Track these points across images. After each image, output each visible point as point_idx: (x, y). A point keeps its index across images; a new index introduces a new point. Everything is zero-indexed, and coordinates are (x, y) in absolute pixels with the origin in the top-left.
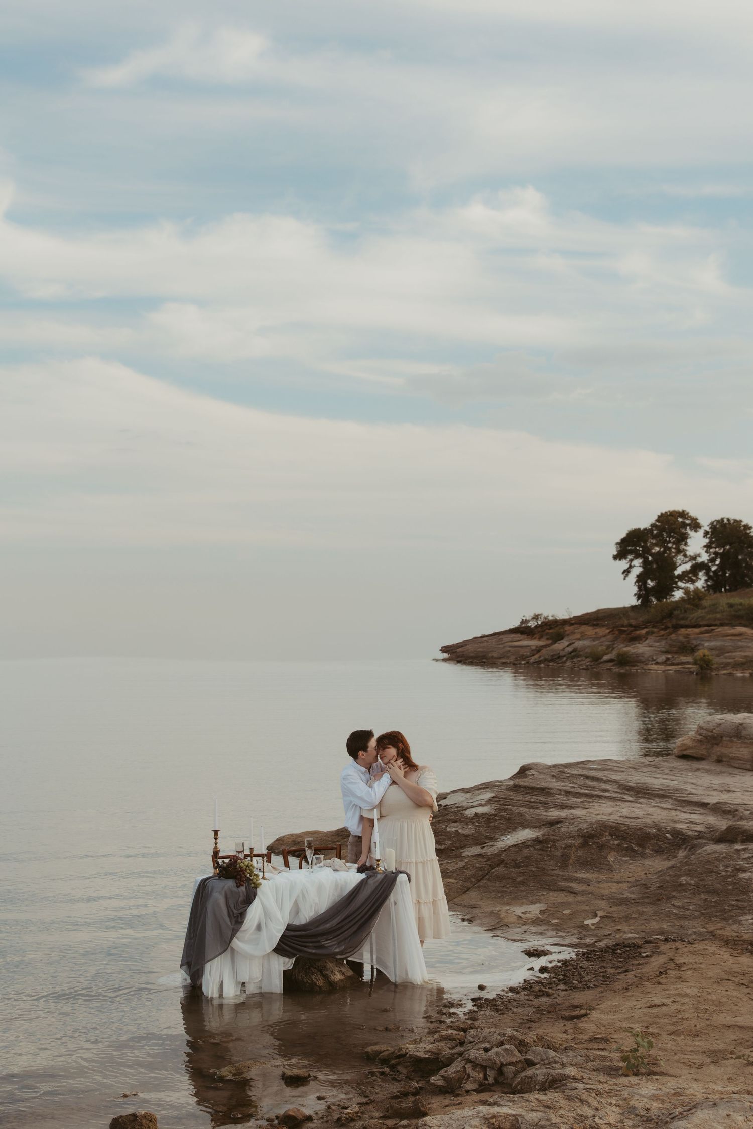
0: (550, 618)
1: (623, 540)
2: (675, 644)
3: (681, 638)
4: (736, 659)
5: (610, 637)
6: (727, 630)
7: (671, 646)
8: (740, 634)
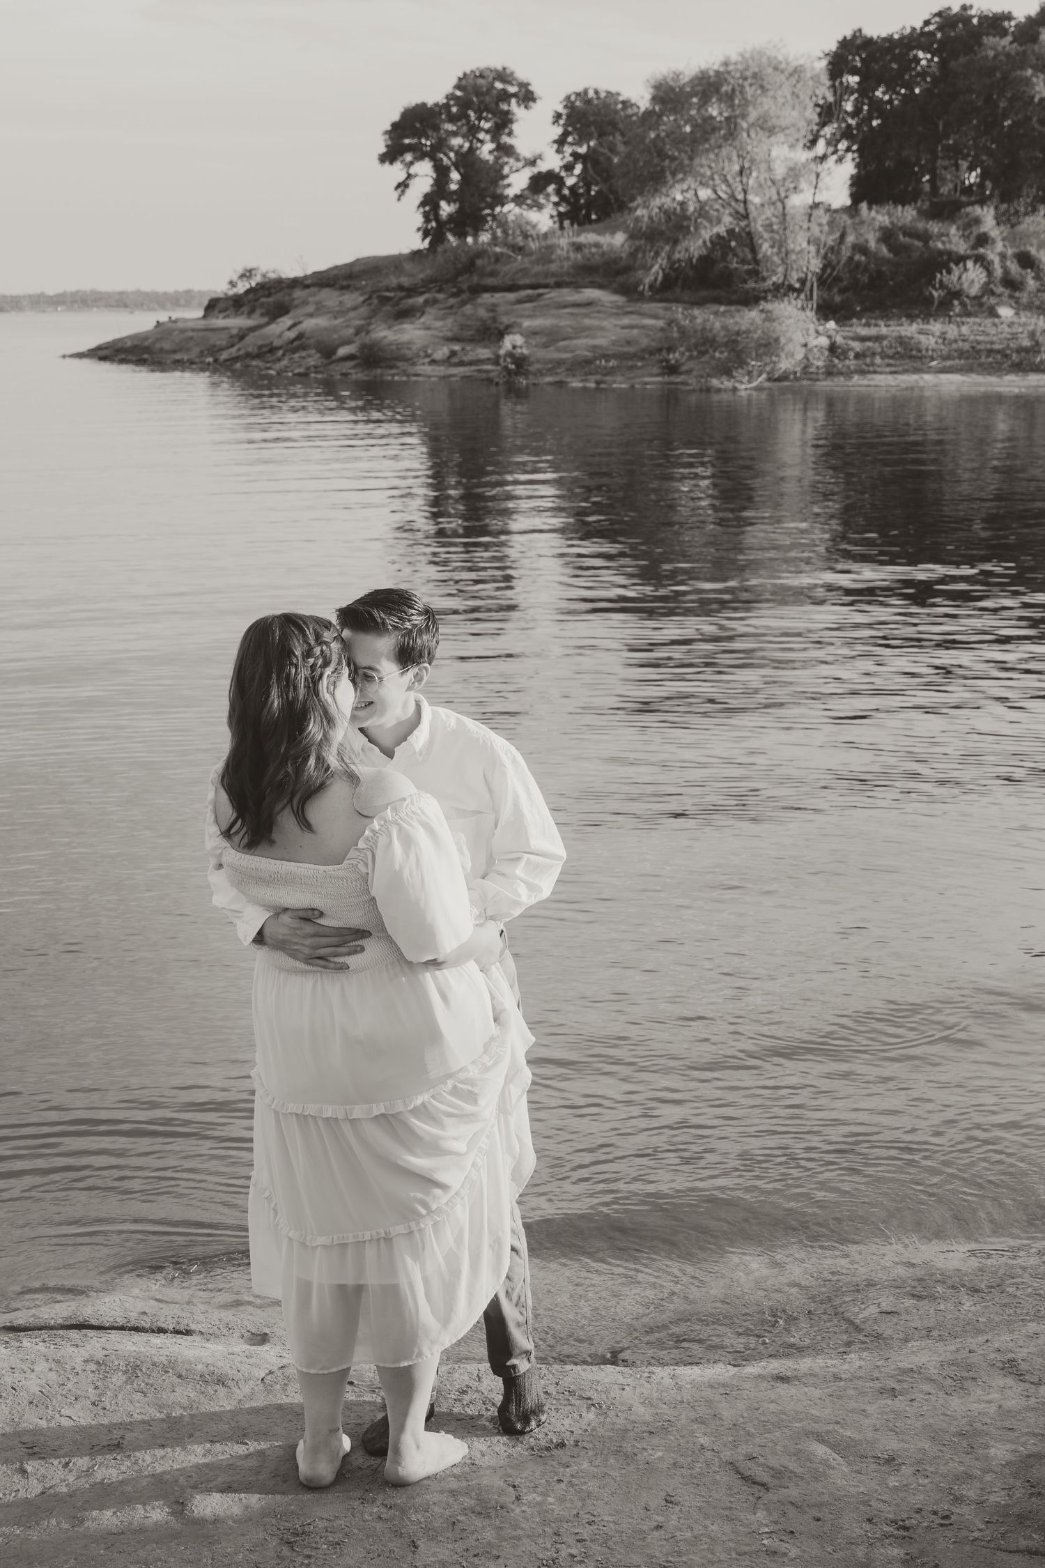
0: (272, 276)
1: (395, 126)
2: (469, 323)
3: (482, 313)
4: (578, 352)
5: (364, 310)
6: (569, 295)
7: (462, 327)
8: (589, 304)
